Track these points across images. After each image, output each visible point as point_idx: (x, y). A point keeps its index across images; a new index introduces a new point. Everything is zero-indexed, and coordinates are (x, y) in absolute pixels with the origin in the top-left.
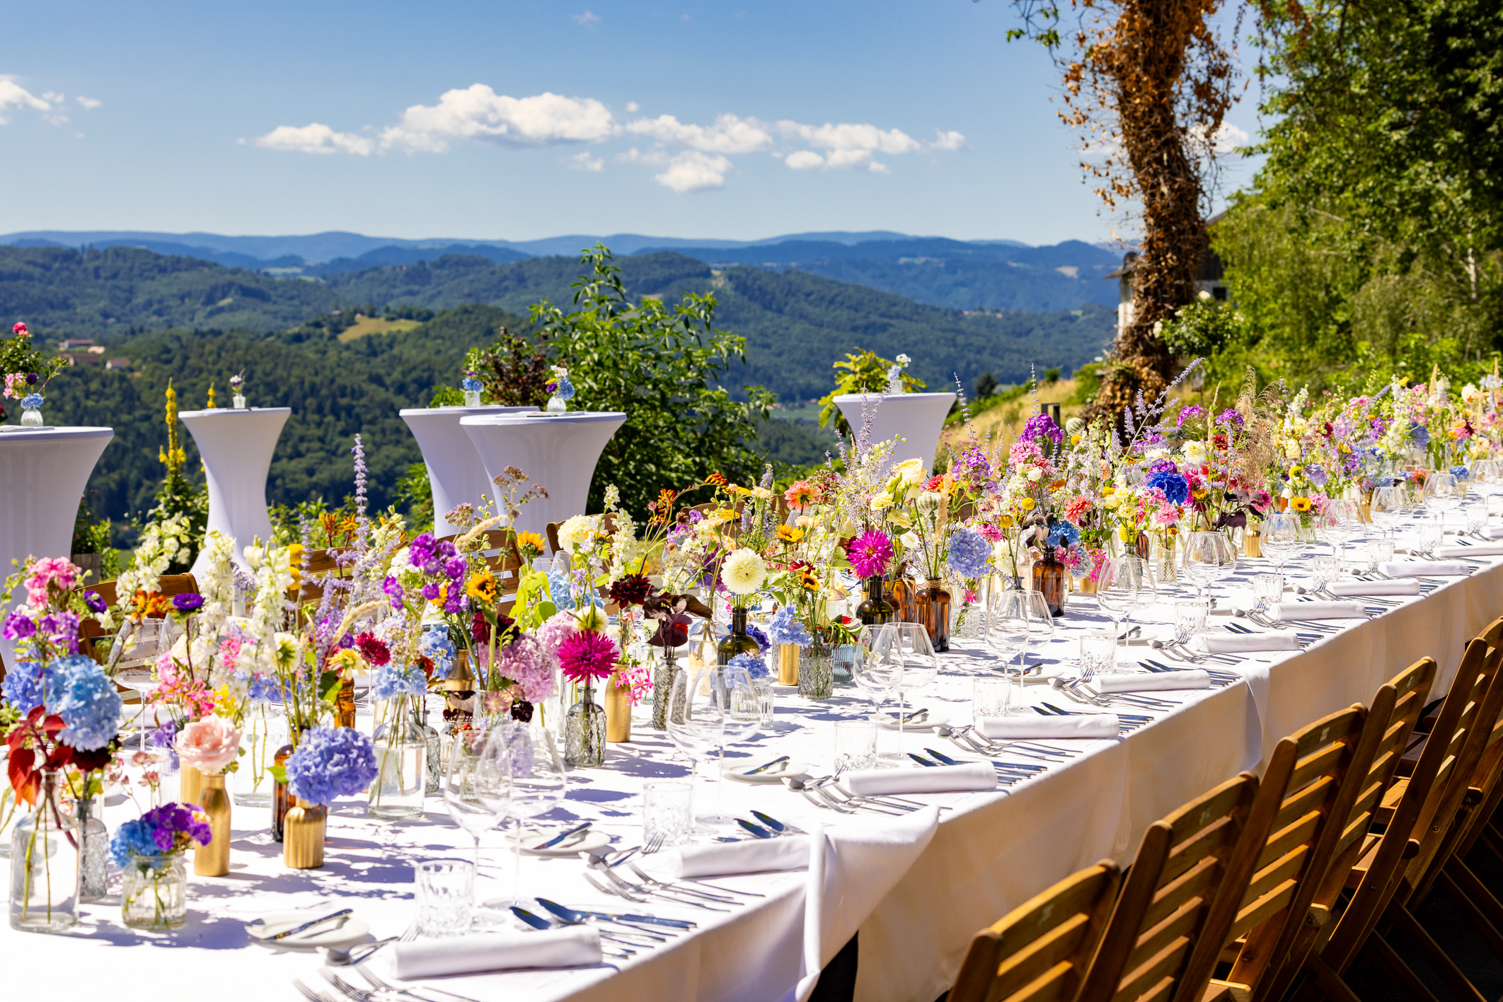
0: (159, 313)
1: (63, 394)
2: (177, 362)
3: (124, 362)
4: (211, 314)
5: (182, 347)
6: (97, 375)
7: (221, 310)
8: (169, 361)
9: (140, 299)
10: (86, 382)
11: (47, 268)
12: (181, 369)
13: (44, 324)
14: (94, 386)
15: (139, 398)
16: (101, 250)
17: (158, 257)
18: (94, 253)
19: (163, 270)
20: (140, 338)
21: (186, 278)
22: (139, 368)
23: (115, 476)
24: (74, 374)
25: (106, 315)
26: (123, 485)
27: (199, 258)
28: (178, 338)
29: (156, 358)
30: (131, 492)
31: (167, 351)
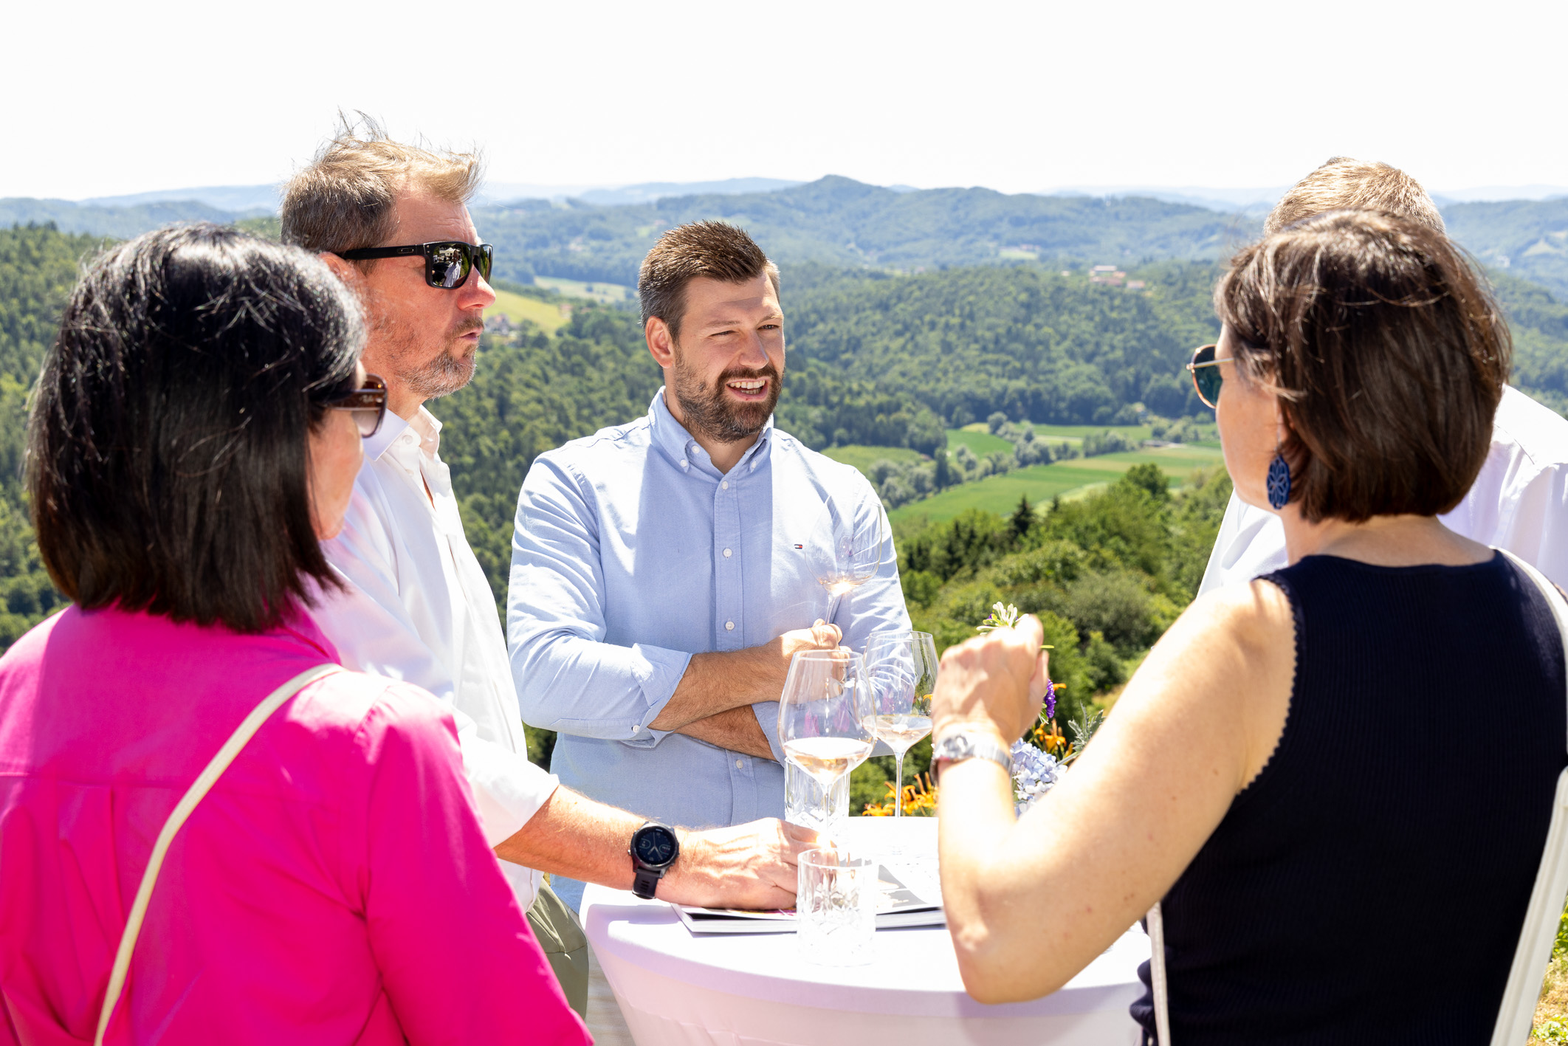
0: (1163, 247)
1: (1094, 308)
2: (1180, 284)
3: (1140, 284)
4: (1203, 247)
5: (1182, 273)
6: (1121, 294)
7: (1209, 245)
8: (1171, 284)
9: (1150, 236)
10: (1112, 298)
11: (1080, 212)
12: (1182, 290)
13: (1078, 255)
14: (1117, 302)
15: (1150, 312)
16: (1120, 197)
17: (1163, 204)
18: (1114, 201)
19: (1167, 214)
20: (1150, 266)
21: (1185, 221)
22: (1150, 289)
23: (1132, 370)
24: (1103, 294)
25: (1123, 248)
26: (1138, 379)
27: (1194, 203)
28: (1180, 267)
29: (1164, 282)
30: (1143, 384)
31: (1170, 275)
